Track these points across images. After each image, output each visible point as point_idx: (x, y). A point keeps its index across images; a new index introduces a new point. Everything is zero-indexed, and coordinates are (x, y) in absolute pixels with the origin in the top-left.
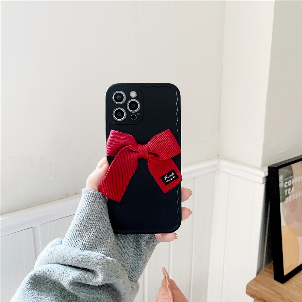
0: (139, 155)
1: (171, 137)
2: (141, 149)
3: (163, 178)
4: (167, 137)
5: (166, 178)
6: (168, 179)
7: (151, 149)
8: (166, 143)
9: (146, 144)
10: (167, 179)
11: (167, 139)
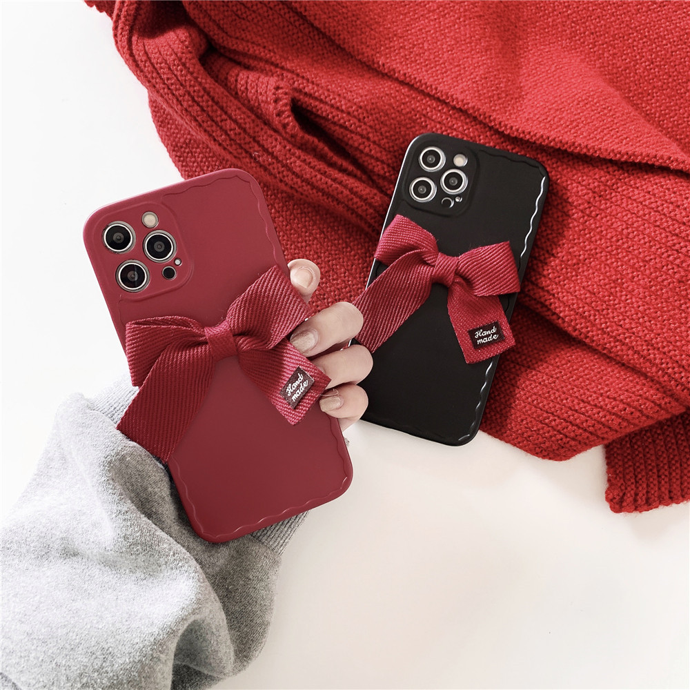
0: (436, 272)
1: (508, 257)
2: (443, 263)
3: (472, 333)
4: (499, 255)
5: (478, 334)
6: (482, 338)
7: (462, 268)
8: (495, 265)
9: (454, 256)
10: (480, 338)
11: (498, 259)
